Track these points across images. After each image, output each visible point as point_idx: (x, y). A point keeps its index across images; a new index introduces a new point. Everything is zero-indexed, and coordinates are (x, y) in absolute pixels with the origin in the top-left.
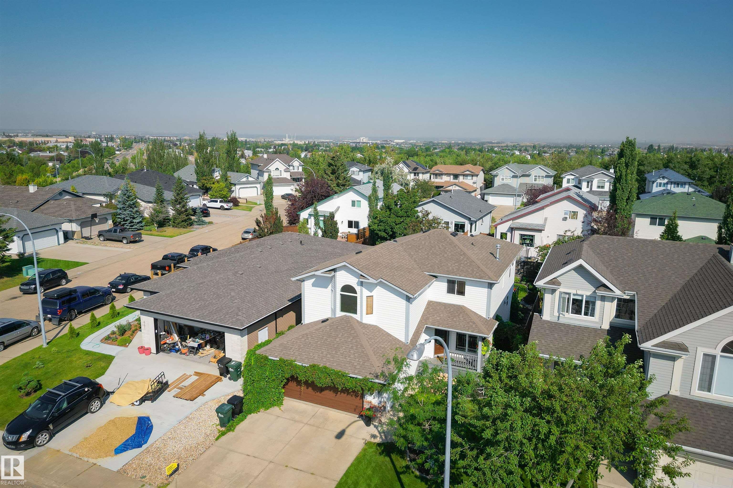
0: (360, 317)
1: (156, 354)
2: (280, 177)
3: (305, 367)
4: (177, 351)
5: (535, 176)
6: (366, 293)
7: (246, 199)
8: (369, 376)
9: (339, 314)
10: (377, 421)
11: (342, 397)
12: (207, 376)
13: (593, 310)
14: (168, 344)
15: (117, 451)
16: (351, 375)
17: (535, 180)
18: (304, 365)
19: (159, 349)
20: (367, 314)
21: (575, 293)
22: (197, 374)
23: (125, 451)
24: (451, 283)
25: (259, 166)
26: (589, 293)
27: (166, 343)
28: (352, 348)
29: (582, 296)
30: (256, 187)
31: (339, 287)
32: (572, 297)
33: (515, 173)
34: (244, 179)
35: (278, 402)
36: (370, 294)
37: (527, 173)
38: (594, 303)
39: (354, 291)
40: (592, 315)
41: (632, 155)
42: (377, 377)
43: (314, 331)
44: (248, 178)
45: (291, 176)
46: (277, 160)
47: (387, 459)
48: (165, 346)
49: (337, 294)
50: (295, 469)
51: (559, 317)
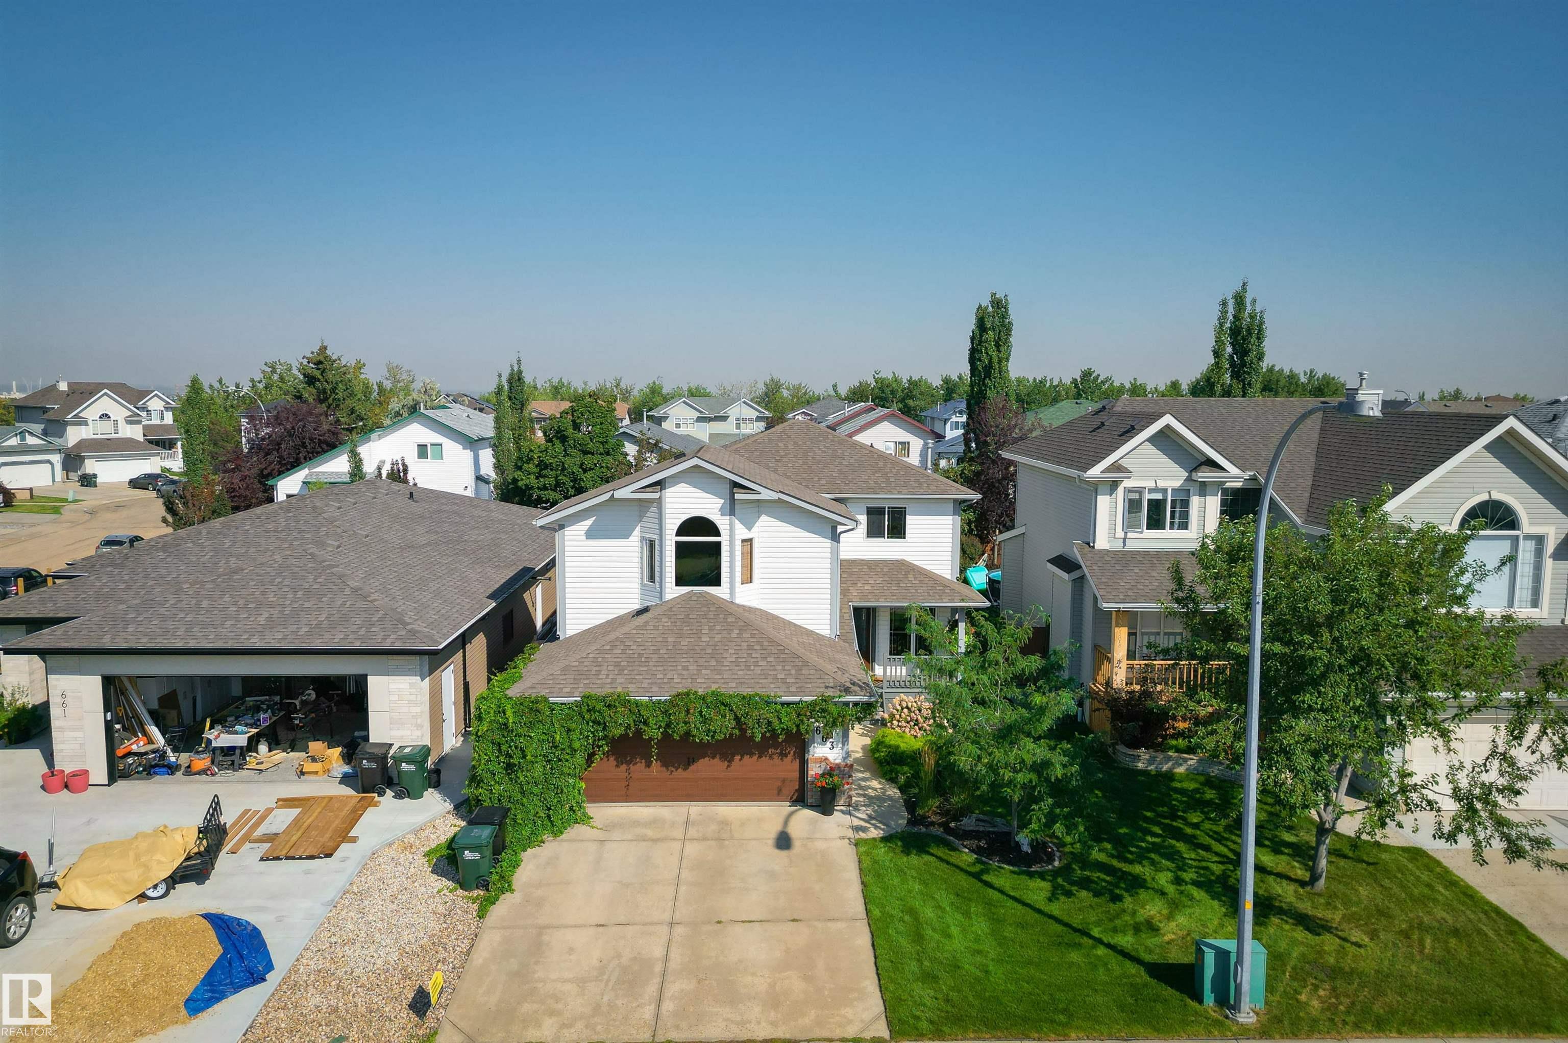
0: (728, 591)
1: (109, 785)
2: (113, 436)
3: (659, 702)
4: (172, 769)
5: (737, 419)
6: (742, 532)
7: (31, 489)
8: (829, 693)
9: (673, 591)
10: (842, 802)
11: (745, 765)
12: (326, 800)
13: (1185, 515)
14: (135, 754)
15: (192, 1004)
16: (785, 699)
17: (738, 427)
18: (654, 699)
19: (115, 774)
20: (742, 584)
21: (1152, 485)
22: (287, 803)
23: (219, 1000)
24: (874, 513)
25: (45, 410)
26: (1177, 484)
27: (130, 754)
28: (750, 647)
29: (1165, 491)
30: (49, 462)
31: (672, 523)
32: (1147, 496)
33: (701, 412)
34: (14, 441)
35: (577, 816)
36: (747, 535)
37: (722, 414)
38: (1185, 504)
39: (714, 530)
40: (1184, 526)
41: (1003, 325)
42: (847, 691)
43: (634, 632)
44: (23, 439)
45: (144, 435)
46: (105, 394)
47: (927, 858)
48: (130, 761)
49: (668, 542)
50: (743, 922)
51: (1124, 540)
